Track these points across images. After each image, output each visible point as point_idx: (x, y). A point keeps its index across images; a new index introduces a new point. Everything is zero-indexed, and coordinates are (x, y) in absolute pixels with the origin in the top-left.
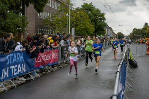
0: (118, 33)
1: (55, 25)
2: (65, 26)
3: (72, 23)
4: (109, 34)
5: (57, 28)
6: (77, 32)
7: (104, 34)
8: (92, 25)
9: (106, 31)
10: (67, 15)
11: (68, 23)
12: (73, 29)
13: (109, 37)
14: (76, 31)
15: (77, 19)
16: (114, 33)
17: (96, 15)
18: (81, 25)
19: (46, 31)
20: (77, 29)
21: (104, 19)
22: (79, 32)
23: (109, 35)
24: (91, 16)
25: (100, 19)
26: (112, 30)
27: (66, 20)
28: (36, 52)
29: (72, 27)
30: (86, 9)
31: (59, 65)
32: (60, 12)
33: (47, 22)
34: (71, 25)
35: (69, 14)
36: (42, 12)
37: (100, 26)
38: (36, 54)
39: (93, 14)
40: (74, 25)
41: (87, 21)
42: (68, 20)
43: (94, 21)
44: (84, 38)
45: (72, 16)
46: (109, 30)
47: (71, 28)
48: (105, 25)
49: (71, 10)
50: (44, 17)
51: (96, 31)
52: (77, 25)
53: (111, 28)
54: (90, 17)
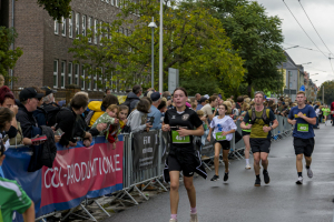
0: (325, 85)
1: (111, 58)
2: (146, 62)
3: (169, 50)
4: (293, 87)
5: (118, 67)
6: (185, 83)
7: (276, 87)
8: (238, 59)
9: (285, 77)
10: (152, 24)
11: (157, 50)
12: (173, 74)
13: (294, 98)
14: (181, 78)
15: (185, 39)
16: (311, 84)
17: (249, 26)
18: (200, 58)
19: (81, 80)
20: (187, 72)
21: (277, 36)
22: (194, 83)
23: (294, 92)
24: (232, 29)
25: (265, 38)
26: (303, 74)
27: (148, 41)
28: (45, 149)
29: (168, 64)
30: (215, 5)
31: (126, 197)
32: (127, 13)
33: (83, 49)
34: (165, 60)
35: (157, 23)
36: (67, 16)
37: (265, 61)
38: (46, 156)
39: (240, 21)
40: (176, 58)
41: (221, 43)
42: (157, 42)
43: (245, 45)
44: (210, 101)
45: (168, 28)
46: (295, 74)
47: (166, 69)
48: (283, 57)
49: (165, 7)
50: (75, 34)
51: (249, 79)
52: (186, 59)
53: (301, 67)
54: (229, 32)
